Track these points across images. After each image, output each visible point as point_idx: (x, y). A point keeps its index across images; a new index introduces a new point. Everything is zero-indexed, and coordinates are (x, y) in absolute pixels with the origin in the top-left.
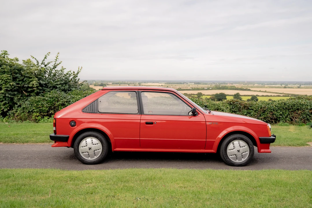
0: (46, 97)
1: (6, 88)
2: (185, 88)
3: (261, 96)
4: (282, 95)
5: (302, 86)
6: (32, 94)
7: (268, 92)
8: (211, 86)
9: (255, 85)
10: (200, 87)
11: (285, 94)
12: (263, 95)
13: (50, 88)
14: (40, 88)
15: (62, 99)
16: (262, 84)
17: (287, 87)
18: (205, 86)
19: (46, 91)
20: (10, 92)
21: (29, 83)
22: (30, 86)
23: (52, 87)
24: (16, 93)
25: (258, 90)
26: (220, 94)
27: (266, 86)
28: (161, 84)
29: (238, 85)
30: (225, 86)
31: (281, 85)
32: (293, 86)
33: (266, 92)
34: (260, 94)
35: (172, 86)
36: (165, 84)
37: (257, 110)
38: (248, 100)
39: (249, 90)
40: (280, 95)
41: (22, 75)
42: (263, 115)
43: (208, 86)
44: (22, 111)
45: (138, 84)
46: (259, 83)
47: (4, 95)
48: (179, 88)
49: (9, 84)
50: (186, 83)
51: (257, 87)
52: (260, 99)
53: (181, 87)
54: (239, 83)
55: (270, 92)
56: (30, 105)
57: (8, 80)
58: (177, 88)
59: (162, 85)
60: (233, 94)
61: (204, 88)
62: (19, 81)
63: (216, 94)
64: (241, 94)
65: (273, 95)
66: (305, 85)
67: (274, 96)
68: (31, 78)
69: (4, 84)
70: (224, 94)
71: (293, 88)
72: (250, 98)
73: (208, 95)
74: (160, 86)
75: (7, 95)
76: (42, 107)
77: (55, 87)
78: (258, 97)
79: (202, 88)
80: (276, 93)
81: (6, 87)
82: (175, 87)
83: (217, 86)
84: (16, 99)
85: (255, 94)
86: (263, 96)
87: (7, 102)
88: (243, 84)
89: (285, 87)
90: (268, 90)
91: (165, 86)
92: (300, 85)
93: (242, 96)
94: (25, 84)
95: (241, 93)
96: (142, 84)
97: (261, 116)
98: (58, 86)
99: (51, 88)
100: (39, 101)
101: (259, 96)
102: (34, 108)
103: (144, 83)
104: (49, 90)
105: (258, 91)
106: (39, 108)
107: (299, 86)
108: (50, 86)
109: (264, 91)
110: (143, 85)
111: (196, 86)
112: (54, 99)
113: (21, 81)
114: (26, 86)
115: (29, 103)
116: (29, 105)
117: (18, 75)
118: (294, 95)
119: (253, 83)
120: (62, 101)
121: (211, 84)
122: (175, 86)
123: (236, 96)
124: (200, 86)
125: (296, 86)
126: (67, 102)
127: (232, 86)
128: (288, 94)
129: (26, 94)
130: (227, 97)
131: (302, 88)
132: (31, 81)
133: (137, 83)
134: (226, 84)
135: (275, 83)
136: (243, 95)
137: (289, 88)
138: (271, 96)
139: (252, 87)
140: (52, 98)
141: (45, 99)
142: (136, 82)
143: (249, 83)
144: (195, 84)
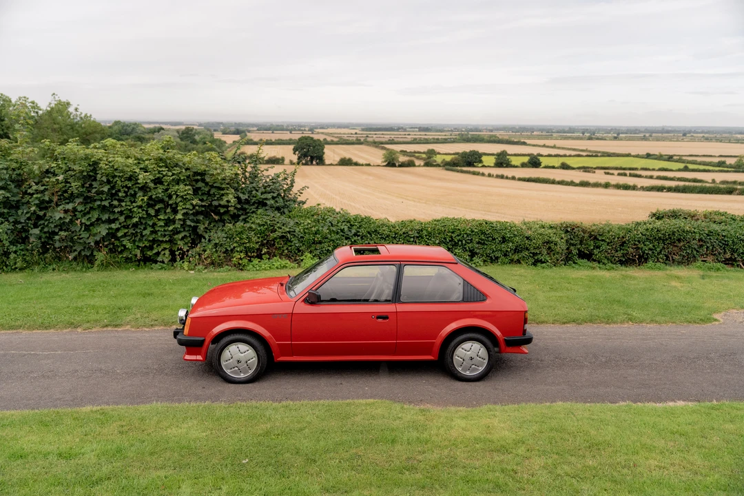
0: (252, 223)
1: (185, 211)
2: (401, 140)
3: (546, 156)
4: (584, 154)
5: (621, 135)
6: (226, 217)
7: (559, 148)
8: (451, 135)
9: (535, 133)
10: (431, 137)
11: (590, 151)
12: (551, 153)
13: (253, 204)
14: (239, 206)
15: (281, 228)
16: (548, 133)
17: (594, 136)
18: (439, 135)
19: (248, 211)
20: (191, 217)
21: (220, 199)
22: (222, 203)
23: (256, 203)
24: (201, 218)
25: (539, 144)
26: (471, 151)
27: (555, 135)
28: (354, 131)
29: (502, 132)
30: (479, 135)
31: (583, 133)
32: (605, 135)
33: (554, 147)
34: (545, 151)
35: (376, 134)
36: (363, 130)
37: (611, 242)
38: (523, 165)
39: (524, 144)
40: (581, 153)
41: (207, 184)
42: (621, 249)
43: (445, 135)
44: (214, 250)
45: (309, 131)
46: (542, 130)
47: (182, 223)
48: (390, 140)
49: (188, 203)
50: (402, 128)
51: (539, 137)
52: (545, 161)
53: (393, 136)
54: (505, 129)
55: (563, 148)
56: (228, 240)
57: (187, 197)
58: (387, 140)
59: (356, 133)
60: (495, 153)
61: (438, 139)
62: (203, 194)
63: (462, 153)
64: (509, 152)
65: (568, 154)
66: (626, 133)
67: (570, 156)
68: (223, 189)
69: (181, 204)
70: (478, 152)
71: (605, 140)
72: (526, 159)
73: (446, 154)
74: (352, 134)
75: (188, 223)
76: (249, 242)
77: (262, 204)
78: (541, 159)
79: (434, 139)
80: (574, 150)
81: (185, 208)
82: (382, 136)
83: (462, 135)
84: (202, 229)
85: (535, 151)
86: (550, 156)
87: (188, 235)
88: (513, 132)
89: (590, 139)
90: (559, 143)
91: (362, 134)
92: (618, 134)
93: (511, 155)
94: (212, 201)
95: (510, 149)
96: (317, 130)
97: (617, 251)
98: (268, 202)
99: (256, 205)
100: (241, 233)
101: (542, 156)
102: (235, 245)
103: (320, 128)
104: (253, 209)
105: (539, 146)
106: (243, 244)
107: (616, 135)
108: (253, 201)
109: (552, 145)
110: (318, 133)
111: (422, 135)
112: (266, 227)
113: (206, 194)
114: (215, 203)
115: (226, 236)
116: (225, 239)
117: (200, 184)
118: (607, 153)
119: (531, 130)
120: (280, 230)
121: (452, 131)
122: (383, 134)
123: (501, 156)
124: (431, 135)
125: (610, 135)
126: (289, 232)
127: (491, 136)
128: (596, 152)
129: (217, 218)
130: (484, 158)
131: (621, 140)
132: (223, 195)
133: (307, 129)
134: (480, 131)
135: (572, 130)
136: (513, 153)
137: (598, 139)
138: (565, 156)
139: (529, 138)
140: (264, 225)
141: (251, 228)
142: (304, 126)
143: (522, 129)
144: (419, 131)
